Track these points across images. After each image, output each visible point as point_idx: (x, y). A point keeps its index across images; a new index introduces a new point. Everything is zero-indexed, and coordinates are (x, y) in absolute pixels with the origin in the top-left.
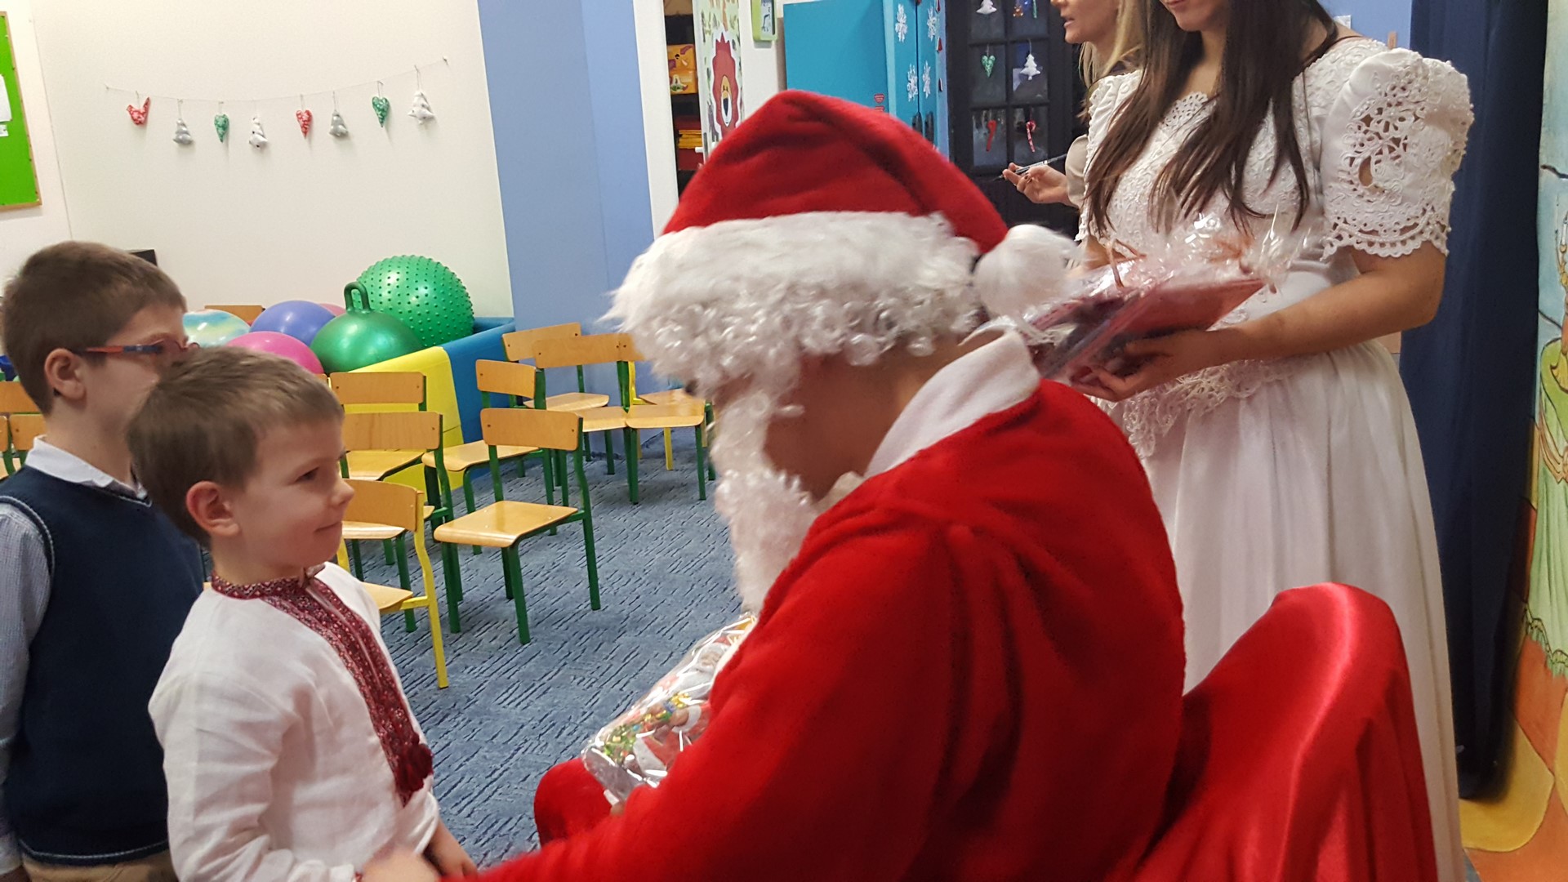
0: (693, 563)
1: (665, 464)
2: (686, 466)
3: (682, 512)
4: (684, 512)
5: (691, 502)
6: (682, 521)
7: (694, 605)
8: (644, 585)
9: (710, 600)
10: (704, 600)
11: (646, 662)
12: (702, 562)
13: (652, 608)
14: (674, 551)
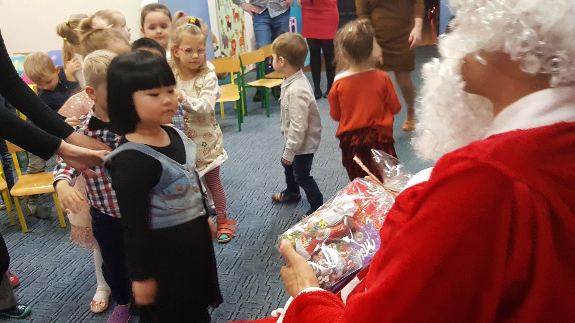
0: (243, 158)
1: (221, 116)
2: (230, 117)
3: (233, 136)
4: (234, 136)
5: (235, 133)
6: (234, 140)
7: (247, 176)
8: (224, 168)
9: (254, 173)
10: (251, 173)
11: (233, 200)
12: (246, 157)
13: (230, 177)
14: (234, 153)
